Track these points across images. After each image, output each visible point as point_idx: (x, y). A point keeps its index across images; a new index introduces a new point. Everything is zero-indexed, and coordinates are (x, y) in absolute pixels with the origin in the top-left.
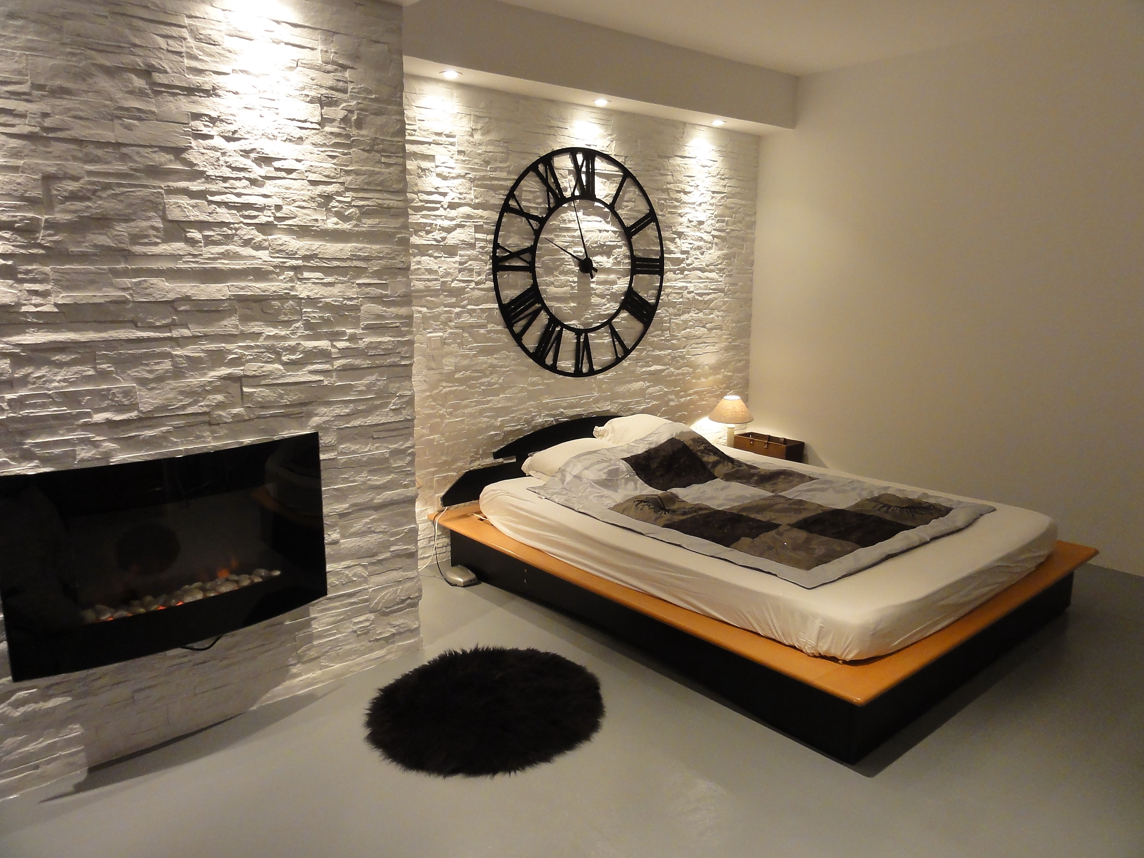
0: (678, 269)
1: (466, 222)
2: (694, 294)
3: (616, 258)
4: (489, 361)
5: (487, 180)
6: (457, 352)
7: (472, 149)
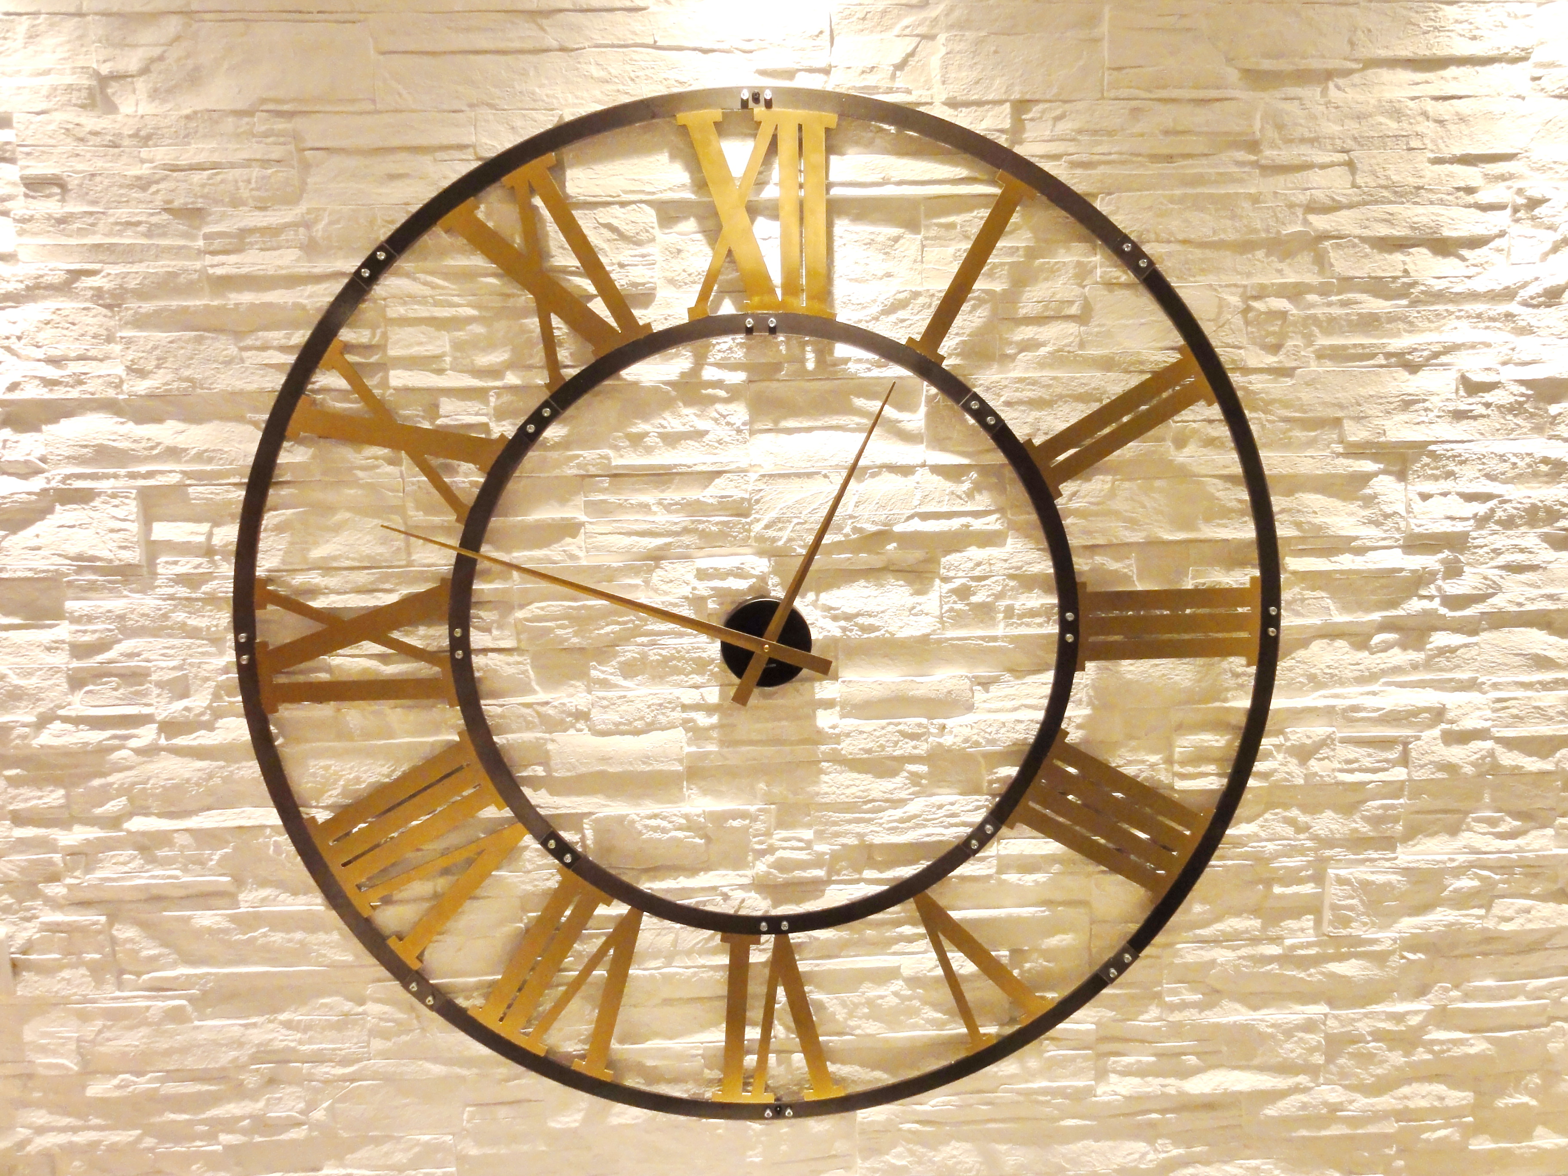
0: (1386, 626)
1: (94, 477)
2: (1489, 744)
3: (963, 593)
4: (256, 1036)
5: (190, 289)
6: (85, 1000)
7: (100, 163)
